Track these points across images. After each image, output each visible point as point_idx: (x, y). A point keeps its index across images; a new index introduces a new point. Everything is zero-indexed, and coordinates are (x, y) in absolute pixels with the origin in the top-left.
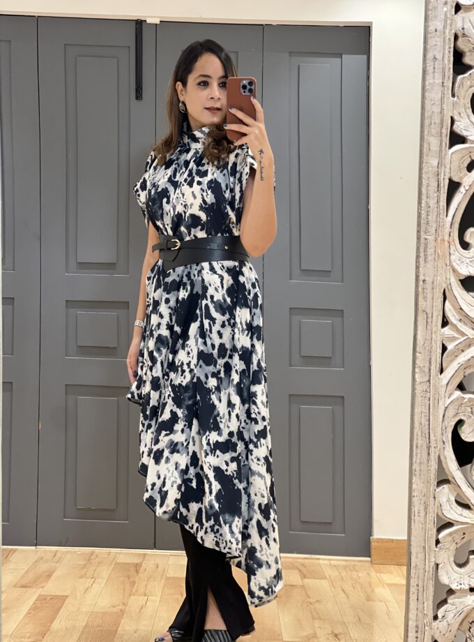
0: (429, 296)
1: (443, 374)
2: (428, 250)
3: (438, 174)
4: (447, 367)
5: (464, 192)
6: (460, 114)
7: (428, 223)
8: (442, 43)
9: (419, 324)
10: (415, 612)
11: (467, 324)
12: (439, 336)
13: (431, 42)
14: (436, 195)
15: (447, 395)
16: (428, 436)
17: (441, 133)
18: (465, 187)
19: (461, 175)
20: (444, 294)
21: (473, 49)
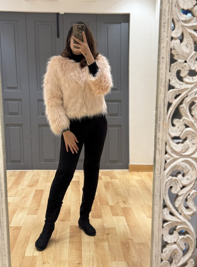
0: (161, 144)
1: (165, 171)
2: (160, 128)
3: (164, 100)
4: (166, 169)
5: (173, 107)
6: (172, 78)
7: (160, 118)
8: (166, 53)
10: (155, 251)
11: (174, 153)
12: (164, 158)
13: (162, 51)
14: (163, 108)
15: (167, 178)
16: (160, 192)
17: (165, 85)
18: (174, 105)
19: (172, 100)
20: (166, 143)
21: (178, 54)
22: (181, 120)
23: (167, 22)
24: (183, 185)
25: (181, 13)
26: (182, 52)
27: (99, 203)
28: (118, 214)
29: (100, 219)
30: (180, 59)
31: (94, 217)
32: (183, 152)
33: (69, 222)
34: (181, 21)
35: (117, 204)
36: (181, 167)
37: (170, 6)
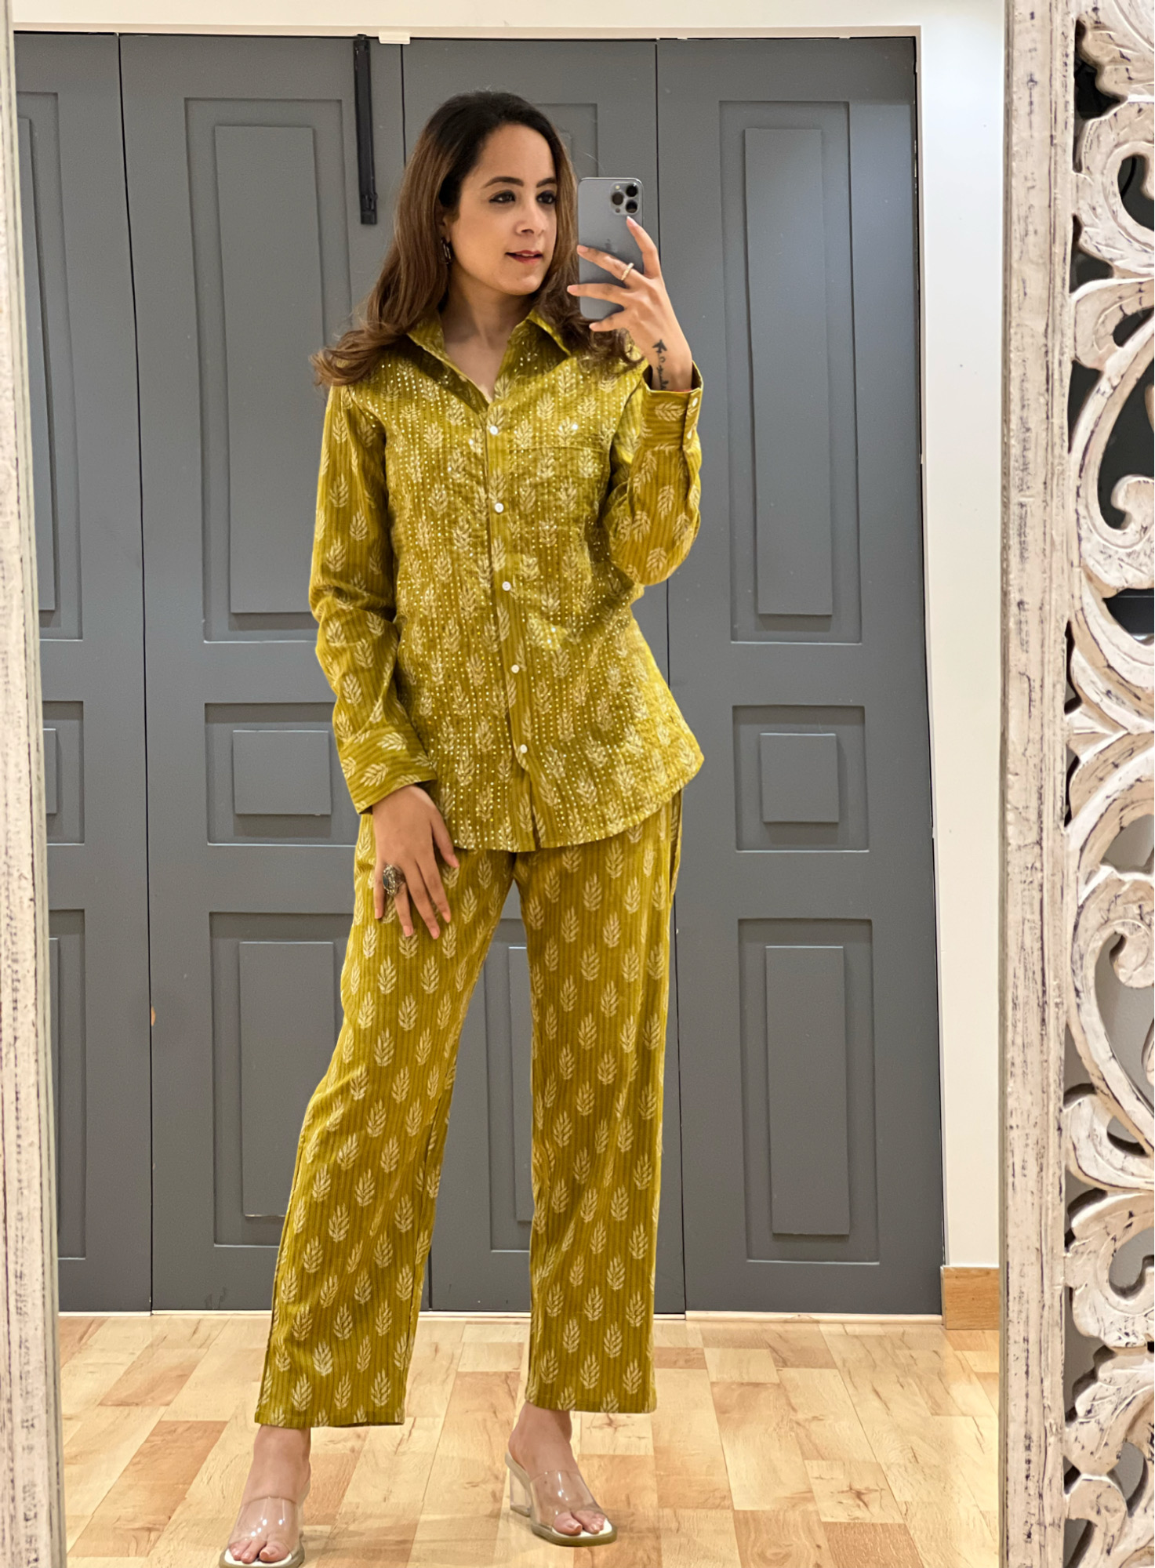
0: (1034, 639)
1: (1070, 826)
2: (1027, 530)
3: (1047, 352)
4: (1079, 808)
5: (1109, 391)
6: (1094, 209)
7: (1025, 468)
9: (1011, 704)
10: (1022, 1403)
11: (1123, 703)
12: (1059, 732)
13: (1021, 43)
14: (1042, 400)
15: (1082, 875)
16: (1038, 976)
17: (1051, 256)
18: (1109, 379)
19: (1100, 353)
20: (1069, 633)
21: (1123, 56)
30: (1135, 86)
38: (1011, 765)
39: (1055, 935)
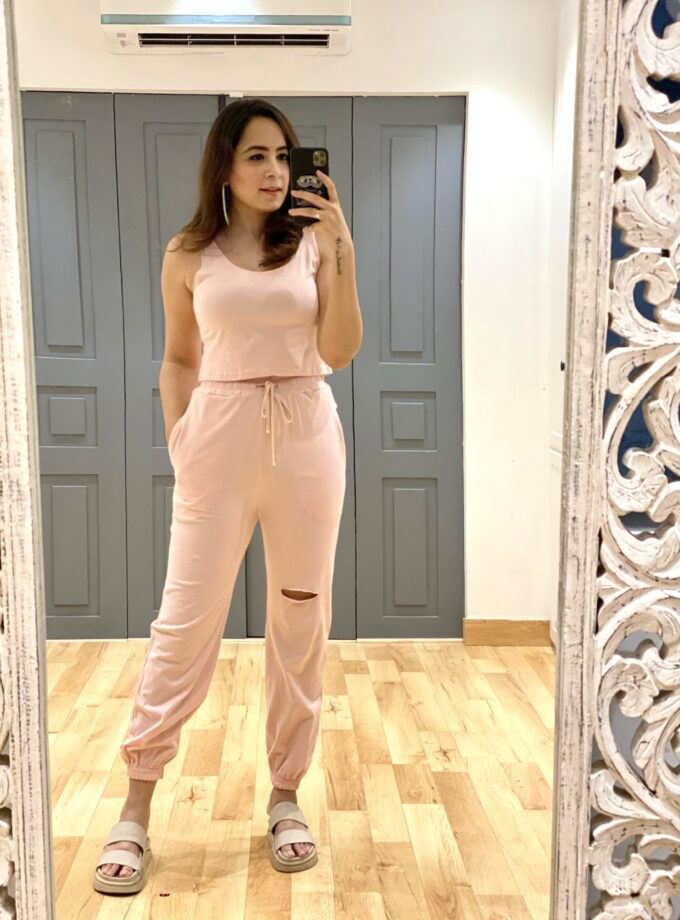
0: (581, 538)
1: (598, 635)
2: (580, 480)
3: (592, 387)
4: (603, 626)
5: (625, 407)
6: (620, 309)
7: (579, 446)
8: (597, 220)
11: (629, 572)
12: (594, 587)
13: (583, 218)
14: (589, 411)
15: (604, 661)
16: (579, 711)
17: (596, 334)
18: (625, 401)
19: (621, 386)
20: (600, 535)
21: (638, 227)
22: (653, 455)
23: (600, 118)
24: (662, 688)
25: (649, 88)
26: (652, 218)
27: (355, 758)
28: (420, 794)
29: (357, 812)
30: (645, 243)
31: (336, 804)
32: (659, 566)
33: (250, 821)
34: (648, 115)
35: (419, 760)
36: (655, 623)
37: (611, 64)
38: (567, 603)
39: (589, 691)
